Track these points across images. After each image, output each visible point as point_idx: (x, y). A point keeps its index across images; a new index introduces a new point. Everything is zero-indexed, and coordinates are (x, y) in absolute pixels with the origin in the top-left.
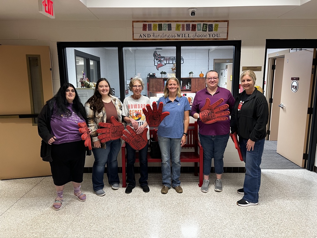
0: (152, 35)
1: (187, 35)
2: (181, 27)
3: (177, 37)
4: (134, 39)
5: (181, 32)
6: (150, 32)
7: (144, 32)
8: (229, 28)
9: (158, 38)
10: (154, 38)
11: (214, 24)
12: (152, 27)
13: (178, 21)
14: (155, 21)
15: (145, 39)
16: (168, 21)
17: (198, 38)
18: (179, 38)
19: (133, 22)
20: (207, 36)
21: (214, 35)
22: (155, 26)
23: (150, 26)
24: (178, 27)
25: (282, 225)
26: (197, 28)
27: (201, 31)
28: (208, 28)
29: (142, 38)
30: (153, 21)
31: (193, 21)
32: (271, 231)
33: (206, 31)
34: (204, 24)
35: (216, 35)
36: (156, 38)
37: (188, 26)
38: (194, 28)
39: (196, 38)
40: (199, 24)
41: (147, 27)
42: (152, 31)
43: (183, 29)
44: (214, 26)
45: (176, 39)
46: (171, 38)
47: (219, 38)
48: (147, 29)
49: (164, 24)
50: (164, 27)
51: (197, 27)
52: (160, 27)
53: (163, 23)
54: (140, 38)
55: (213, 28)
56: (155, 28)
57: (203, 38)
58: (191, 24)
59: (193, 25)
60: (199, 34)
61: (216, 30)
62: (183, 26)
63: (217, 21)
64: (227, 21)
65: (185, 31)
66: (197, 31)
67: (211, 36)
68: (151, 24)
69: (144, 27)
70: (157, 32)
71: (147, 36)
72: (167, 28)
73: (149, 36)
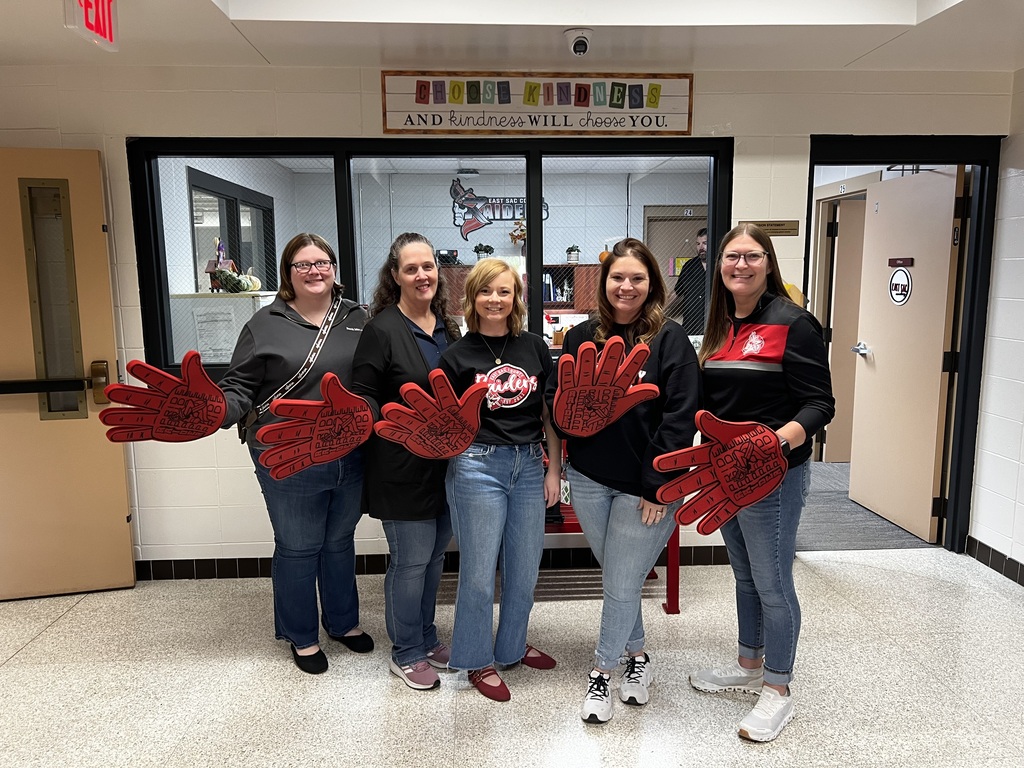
0: (446, 117)
1: (560, 120)
2: (542, 92)
3: (528, 126)
4: (386, 131)
5: (540, 107)
6: (439, 107)
7: (422, 107)
8: (694, 97)
9: (465, 128)
10: (454, 127)
11: (646, 84)
12: (447, 90)
13: (531, 75)
14: (455, 74)
15: (426, 132)
16: (499, 74)
17: (596, 129)
18: (534, 127)
19: (385, 73)
20: (625, 122)
21: (646, 121)
22: (456, 87)
23: (440, 87)
24: (531, 94)
25: (878, 727)
26: (591, 98)
27: (606, 108)
28: (627, 98)
29: (412, 127)
30: (449, 74)
31: (582, 75)
32: (845, 746)
33: (622, 106)
34: (614, 84)
35: (654, 120)
36: (460, 127)
37: (564, 89)
38: (583, 95)
39: (590, 128)
40: (599, 84)
41: (431, 91)
42: (448, 106)
43: (548, 100)
44: (645, 92)
45: (524, 132)
46: (509, 128)
47: (663, 129)
48: (431, 97)
49: (486, 83)
50: (485, 91)
51: (592, 92)
52: (474, 93)
53: (482, 80)
54: (409, 126)
55: (645, 98)
56: (456, 95)
57: (612, 128)
58: (574, 82)
59: (579, 87)
60: (600, 117)
61: (654, 103)
62: (548, 88)
63: (655, 76)
64: (689, 76)
65: (555, 107)
66: (592, 107)
67: (638, 122)
68: (442, 84)
69: (422, 92)
70: (463, 108)
71: (430, 120)
72: (496, 97)
73: (437, 120)
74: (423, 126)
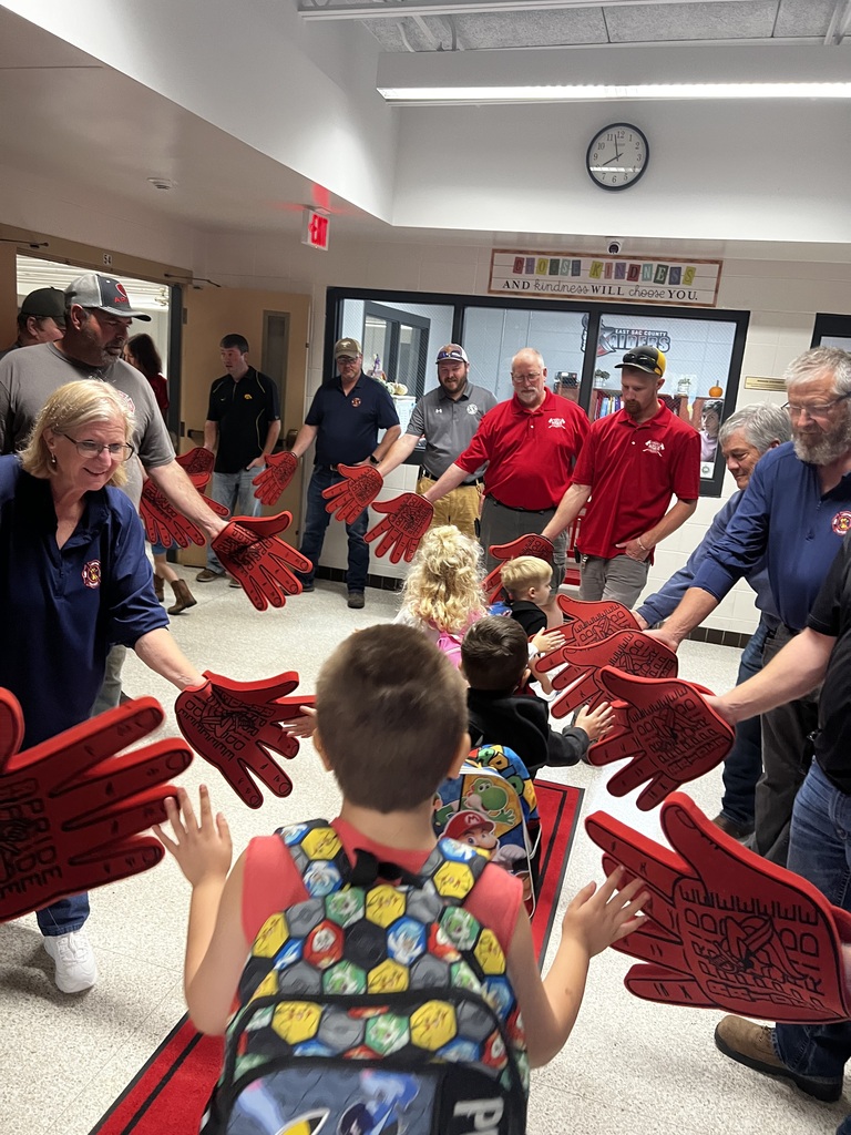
0: (532, 283)
1: (615, 290)
2: (604, 269)
3: (590, 294)
4: (490, 291)
5: (602, 280)
6: (529, 276)
7: (517, 275)
8: (722, 278)
9: (545, 292)
10: (537, 291)
11: (684, 267)
12: (536, 265)
13: (598, 256)
14: (543, 253)
15: (517, 293)
16: (574, 255)
17: (641, 298)
18: (595, 295)
19: (494, 251)
20: (664, 294)
21: (681, 295)
22: (542, 263)
23: (530, 262)
24: (595, 271)
26: (641, 275)
27: (652, 283)
28: (668, 277)
29: (509, 290)
30: (539, 253)
31: (635, 258)
33: (663, 283)
34: (659, 266)
35: (687, 294)
36: (541, 292)
37: (620, 268)
38: (634, 273)
39: (636, 297)
40: (648, 265)
42: (536, 276)
43: (608, 275)
45: (586, 298)
46: (576, 294)
47: (694, 301)
49: (564, 261)
50: (563, 267)
52: (554, 268)
53: (561, 258)
54: (506, 289)
55: (682, 278)
57: (654, 298)
58: (629, 263)
59: (632, 267)
60: (647, 289)
61: (688, 282)
62: (609, 266)
63: (692, 261)
64: (719, 262)
65: (613, 280)
66: (640, 282)
67: (674, 295)
68: (533, 260)
69: (518, 267)
70: (546, 278)
71: (521, 285)
72: (570, 272)
73: (526, 285)
74: (516, 290)
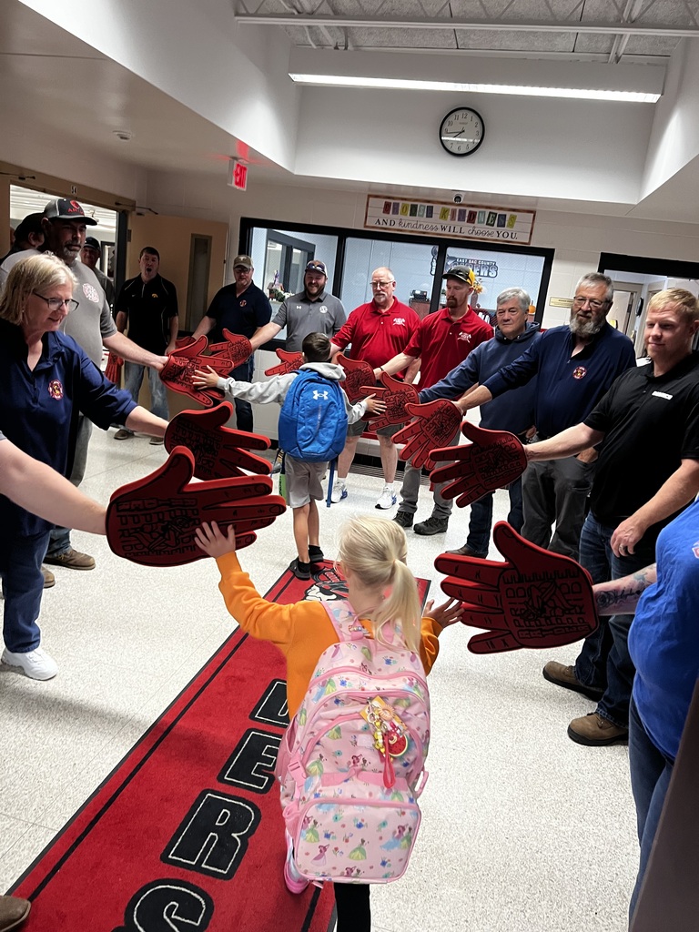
1: (458, 229)
2: (450, 213)
3: (440, 231)
4: (365, 226)
5: (448, 222)
6: (395, 216)
7: (386, 215)
8: (535, 224)
9: (407, 228)
10: (400, 228)
11: (508, 214)
12: (400, 208)
13: (446, 204)
14: (405, 199)
15: (385, 229)
16: (429, 202)
17: (477, 236)
18: (443, 232)
19: (369, 196)
20: (493, 234)
21: (506, 235)
22: (405, 207)
23: (396, 205)
24: (444, 214)
26: (477, 219)
27: (484, 225)
28: (496, 221)
29: (379, 226)
30: (402, 199)
31: (473, 206)
33: (493, 225)
34: (490, 213)
35: (510, 235)
36: (404, 228)
37: (462, 213)
38: (472, 218)
39: (473, 235)
40: (482, 212)
42: (399, 216)
43: (453, 218)
45: (437, 234)
46: (429, 231)
47: (515, 240)
49: (421, 206)
50: (420, 210)
52: (414, 211)
53: (419, 204)
54: (377, 225)
55: (507, 222)
57: (486, 237)
58: (468, 210)
59: (471, 213)
60: (481, 230)
61: (511, 225)
62: (454, 211)
63: (514, 210)
64: (533, 212)
65: (456, 222)
66: (476, 224)
67: (501, 235)
68: (398, 204)
69: (387, 209)
70: (407, 218)
71: (389, 223)
72: (425, 214)
73: (393, 223)
74: (384, 226)
